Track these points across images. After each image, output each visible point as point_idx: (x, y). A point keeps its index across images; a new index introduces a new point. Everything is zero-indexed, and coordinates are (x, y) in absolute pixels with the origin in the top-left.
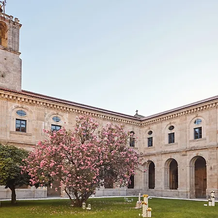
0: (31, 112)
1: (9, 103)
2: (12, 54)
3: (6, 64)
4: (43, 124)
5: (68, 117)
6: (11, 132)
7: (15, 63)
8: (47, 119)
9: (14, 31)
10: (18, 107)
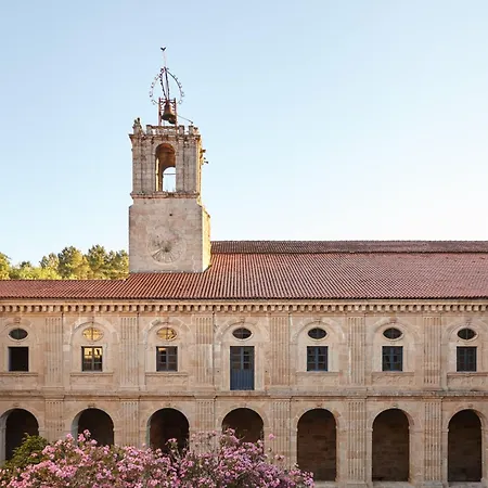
0: (185, 329)
1: (141, 318)
2: (183, 200)
3: (173, 224)
4: (211, 350)
5: (268, 324)
6: (147, 375)
7: (189, 217)
8: (220, 338)
9: (186, 153)
10: (159, 323)
